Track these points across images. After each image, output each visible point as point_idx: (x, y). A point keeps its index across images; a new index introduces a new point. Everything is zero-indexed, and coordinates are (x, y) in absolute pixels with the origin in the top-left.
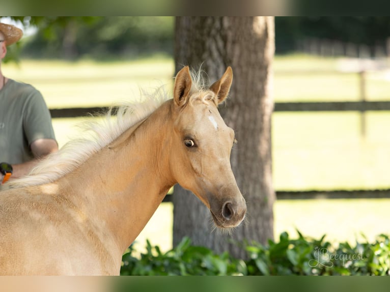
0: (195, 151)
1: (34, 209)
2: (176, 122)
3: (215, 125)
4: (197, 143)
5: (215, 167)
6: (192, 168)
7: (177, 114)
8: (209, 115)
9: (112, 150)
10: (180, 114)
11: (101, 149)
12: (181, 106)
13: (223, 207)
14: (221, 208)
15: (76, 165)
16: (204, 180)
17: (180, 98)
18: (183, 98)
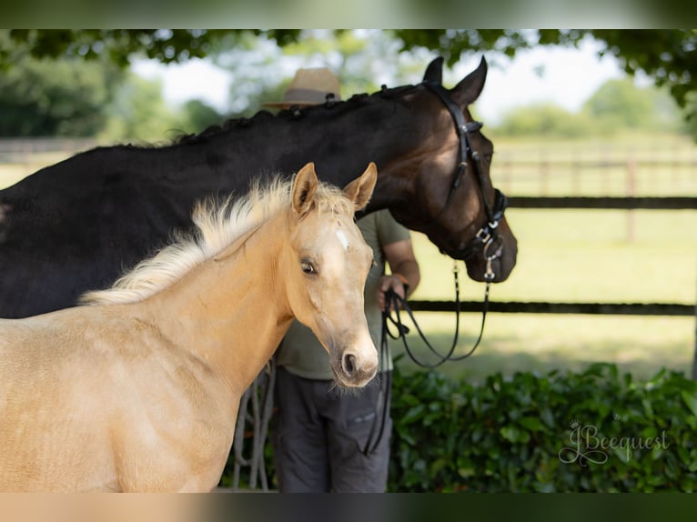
0: (314, 279)
1: (101, 336)
2: (293, 236)
3: (345, 243)
4: (317, 269)
5: (340, 303)
6: (311, 301)
7: (296, 224)
8: (337, 229)
9: (218, 264)
10: (299, 225)
11: (206, 261)
12: (302, 213)
13: (343, 358)
14: (341, 359)
15: (172, 279)
16: (325, 319)
17: (301, 205)
18: (305, 203)
